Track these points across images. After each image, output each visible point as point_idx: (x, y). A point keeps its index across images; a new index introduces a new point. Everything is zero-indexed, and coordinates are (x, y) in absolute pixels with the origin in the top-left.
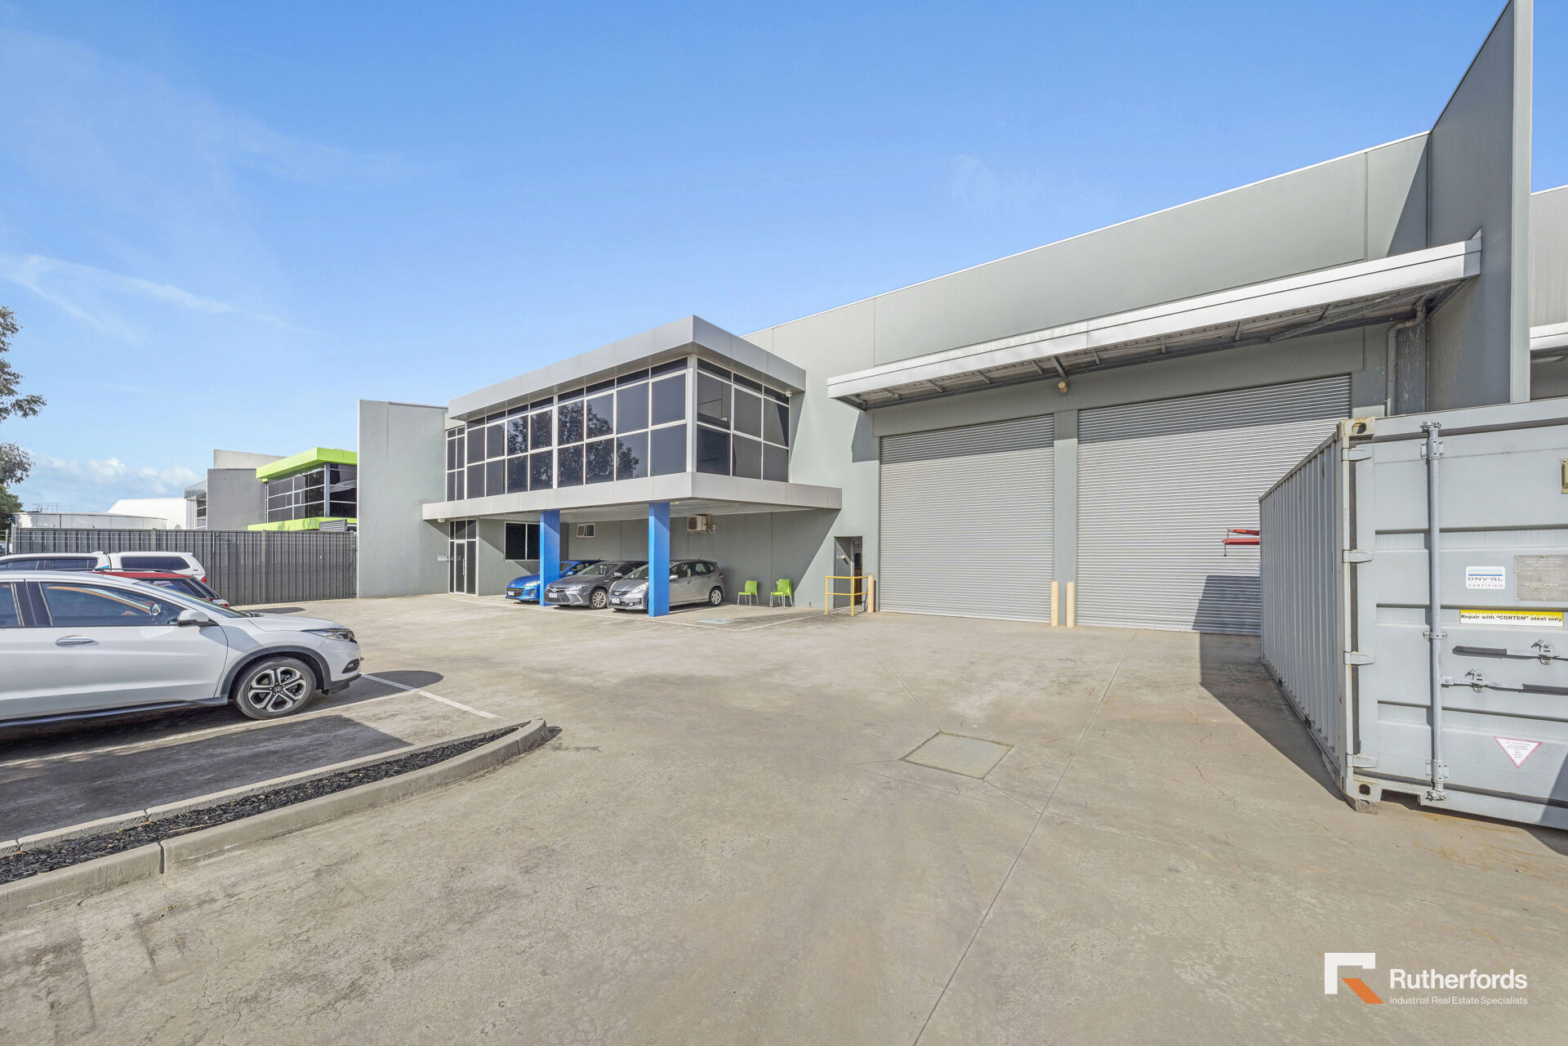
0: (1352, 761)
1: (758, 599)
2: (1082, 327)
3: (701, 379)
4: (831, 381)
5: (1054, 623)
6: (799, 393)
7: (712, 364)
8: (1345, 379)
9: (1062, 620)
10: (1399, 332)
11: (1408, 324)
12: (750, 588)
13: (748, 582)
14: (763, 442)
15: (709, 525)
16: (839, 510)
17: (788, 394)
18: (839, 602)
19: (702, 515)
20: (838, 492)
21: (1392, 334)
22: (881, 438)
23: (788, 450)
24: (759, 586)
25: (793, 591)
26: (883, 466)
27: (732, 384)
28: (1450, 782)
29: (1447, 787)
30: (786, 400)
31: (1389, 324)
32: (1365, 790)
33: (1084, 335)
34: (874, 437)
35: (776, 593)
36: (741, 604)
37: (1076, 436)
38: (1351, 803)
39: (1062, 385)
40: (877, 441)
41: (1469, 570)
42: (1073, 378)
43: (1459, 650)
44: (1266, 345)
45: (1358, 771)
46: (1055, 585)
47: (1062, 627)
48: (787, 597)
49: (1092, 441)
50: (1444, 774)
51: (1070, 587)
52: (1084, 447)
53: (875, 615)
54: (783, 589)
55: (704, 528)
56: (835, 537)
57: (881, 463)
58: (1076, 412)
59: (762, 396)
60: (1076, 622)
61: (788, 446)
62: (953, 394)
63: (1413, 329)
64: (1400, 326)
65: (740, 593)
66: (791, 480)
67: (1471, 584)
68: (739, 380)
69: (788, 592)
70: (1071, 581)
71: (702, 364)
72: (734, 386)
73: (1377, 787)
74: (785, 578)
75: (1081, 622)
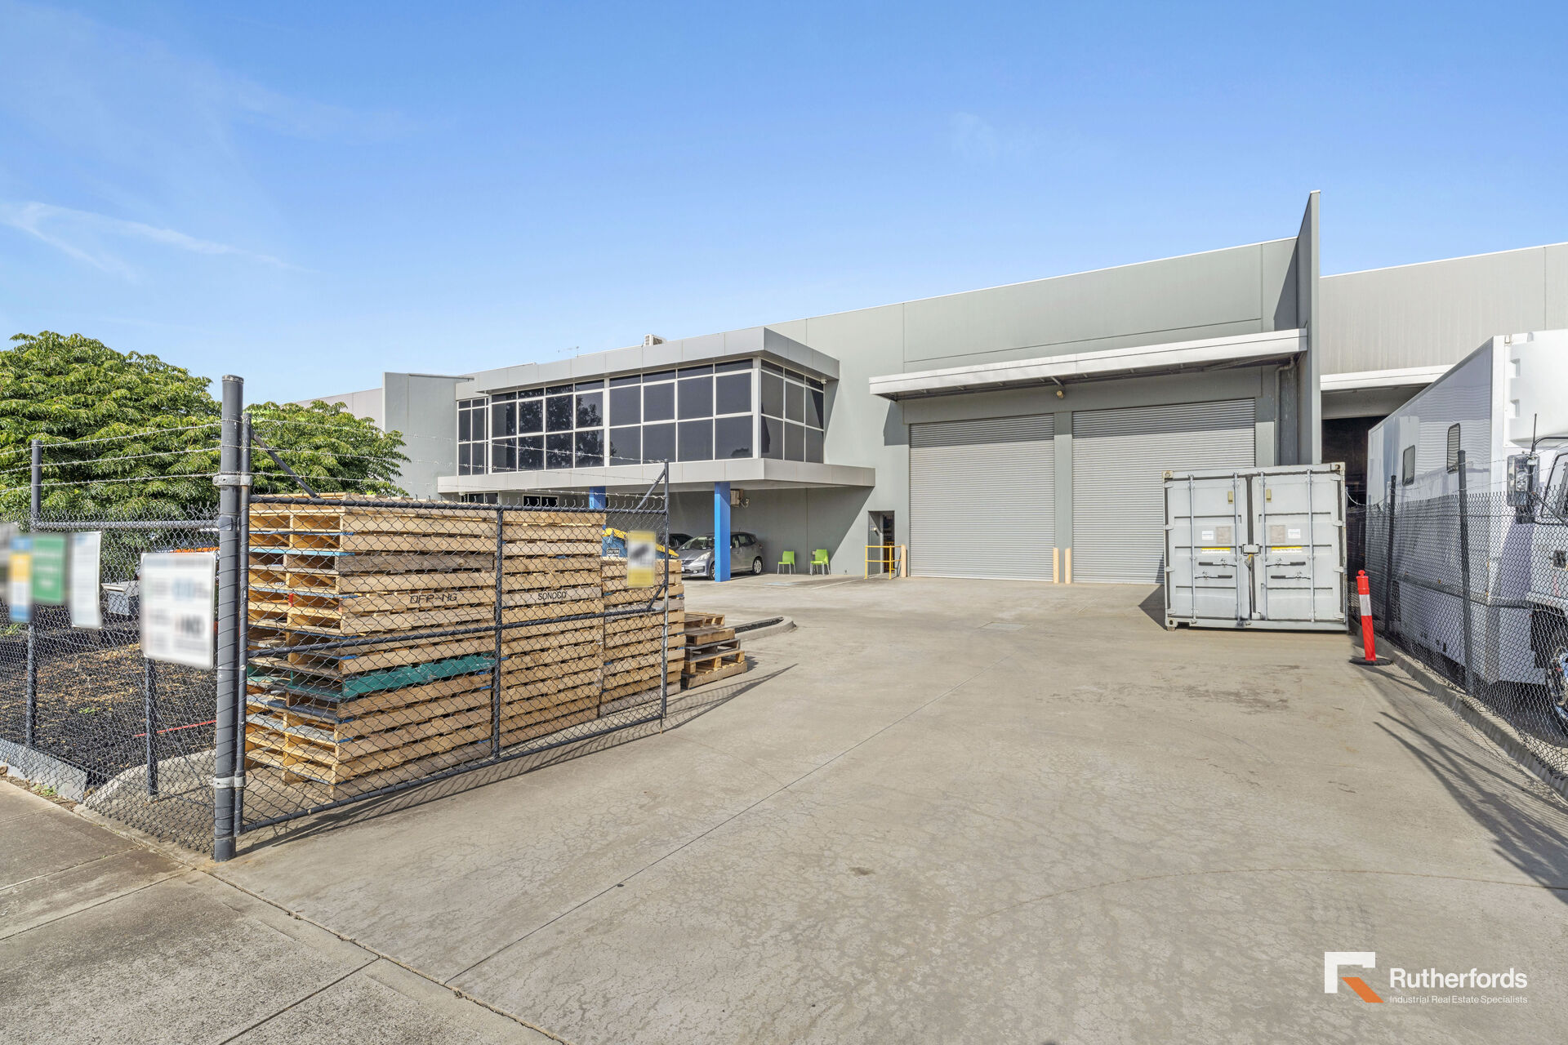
0: (1167, 612)
1: (797, 568)
2: (1072, 357)
3: (763, 376)
4: (872, 380)
5: (1056, 580)
6: (833, 381)
7: (770, 362)
8: (1251, 402)
9: (1062, 579)
10: (1281, 372)
11: (1286, 368)
12: (787, 558)
13: (785, 552)
14: (806, 426)
15: (742, 499)
16: (872, 488)
17: (823, 381)
18: (873, 569)
19: (736, 490)
20: (871, 472)
21: (1277, 374)
22: (910, 425)
23: (822, 432)
24: (796, 557)
25: (829, 559)
26: (912, 450)
27: (783, 378)
28: (1198, 616)
29: (1197, 618)
30: (821, 386)
31: (1276, 366)
32: (1171, 622)
33: (1074, 364)
34: (904, 424)
35: (816, 562)
36: (781, 572)
37: (1071, 431)
38: (1166, 628)
39: (1060, 393)
40: (907, 426)
41: (1204, 532)
42: (1067, 386)
43: (1201, 564)
44: (1200, 373)
45: (1169, 616)
46: (1056, 550)
47: (1062, 584)
48: (825, 566)
49: (1084, 436)
50: (1197, 613)
51: (1068, 552)
52: (1076, 440)
53: (908, 579)
54: (821, 558)
55: (738, 502)
56: (869, 512)
57: (911, 447)
58: (1071, 413)
59: (804, 386)
60: (1072, 580)
61: (822, 428)
62: (973, 392)
63: (1290, 370)
64: (1281, 369)
65: (780, 563)
66: (827, 461)
67: (1204, 538)
68: (789, 374)
69: (826, 560)
70: (1067, 547)
71: (764, 364)
72: (786, 380)
73: (1176, 622)
74: (822, 549)
75: (1077, 579)
